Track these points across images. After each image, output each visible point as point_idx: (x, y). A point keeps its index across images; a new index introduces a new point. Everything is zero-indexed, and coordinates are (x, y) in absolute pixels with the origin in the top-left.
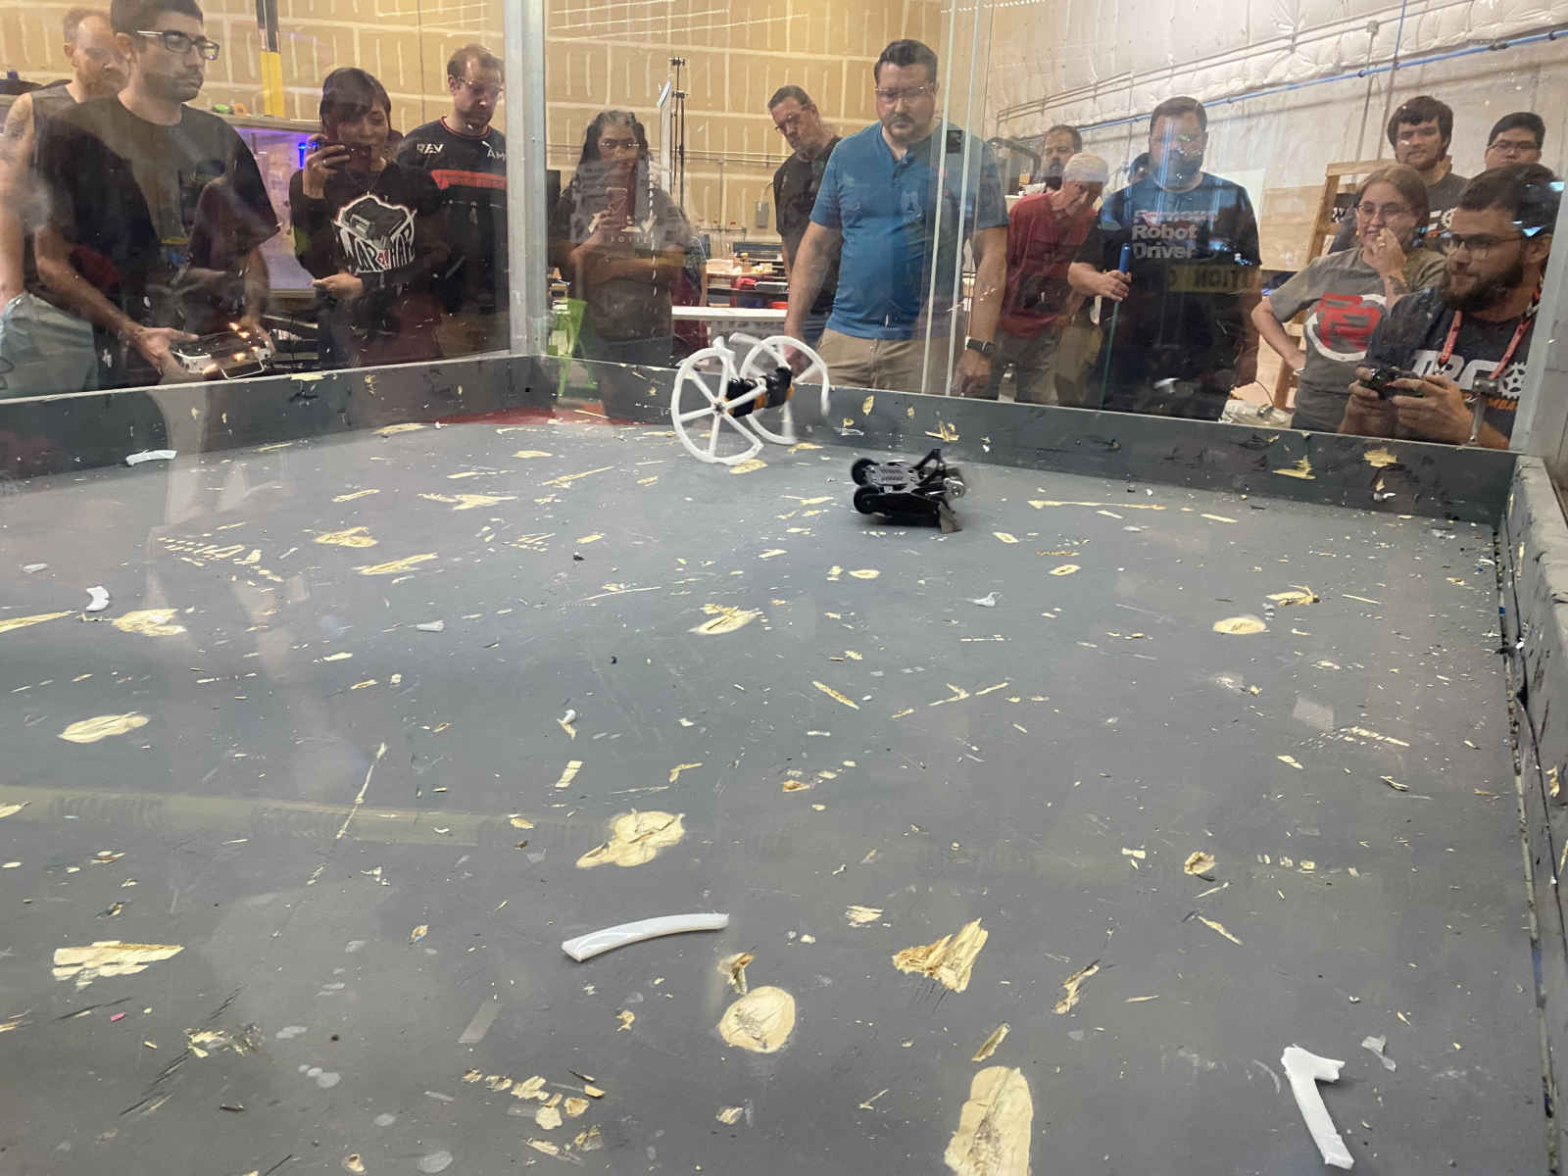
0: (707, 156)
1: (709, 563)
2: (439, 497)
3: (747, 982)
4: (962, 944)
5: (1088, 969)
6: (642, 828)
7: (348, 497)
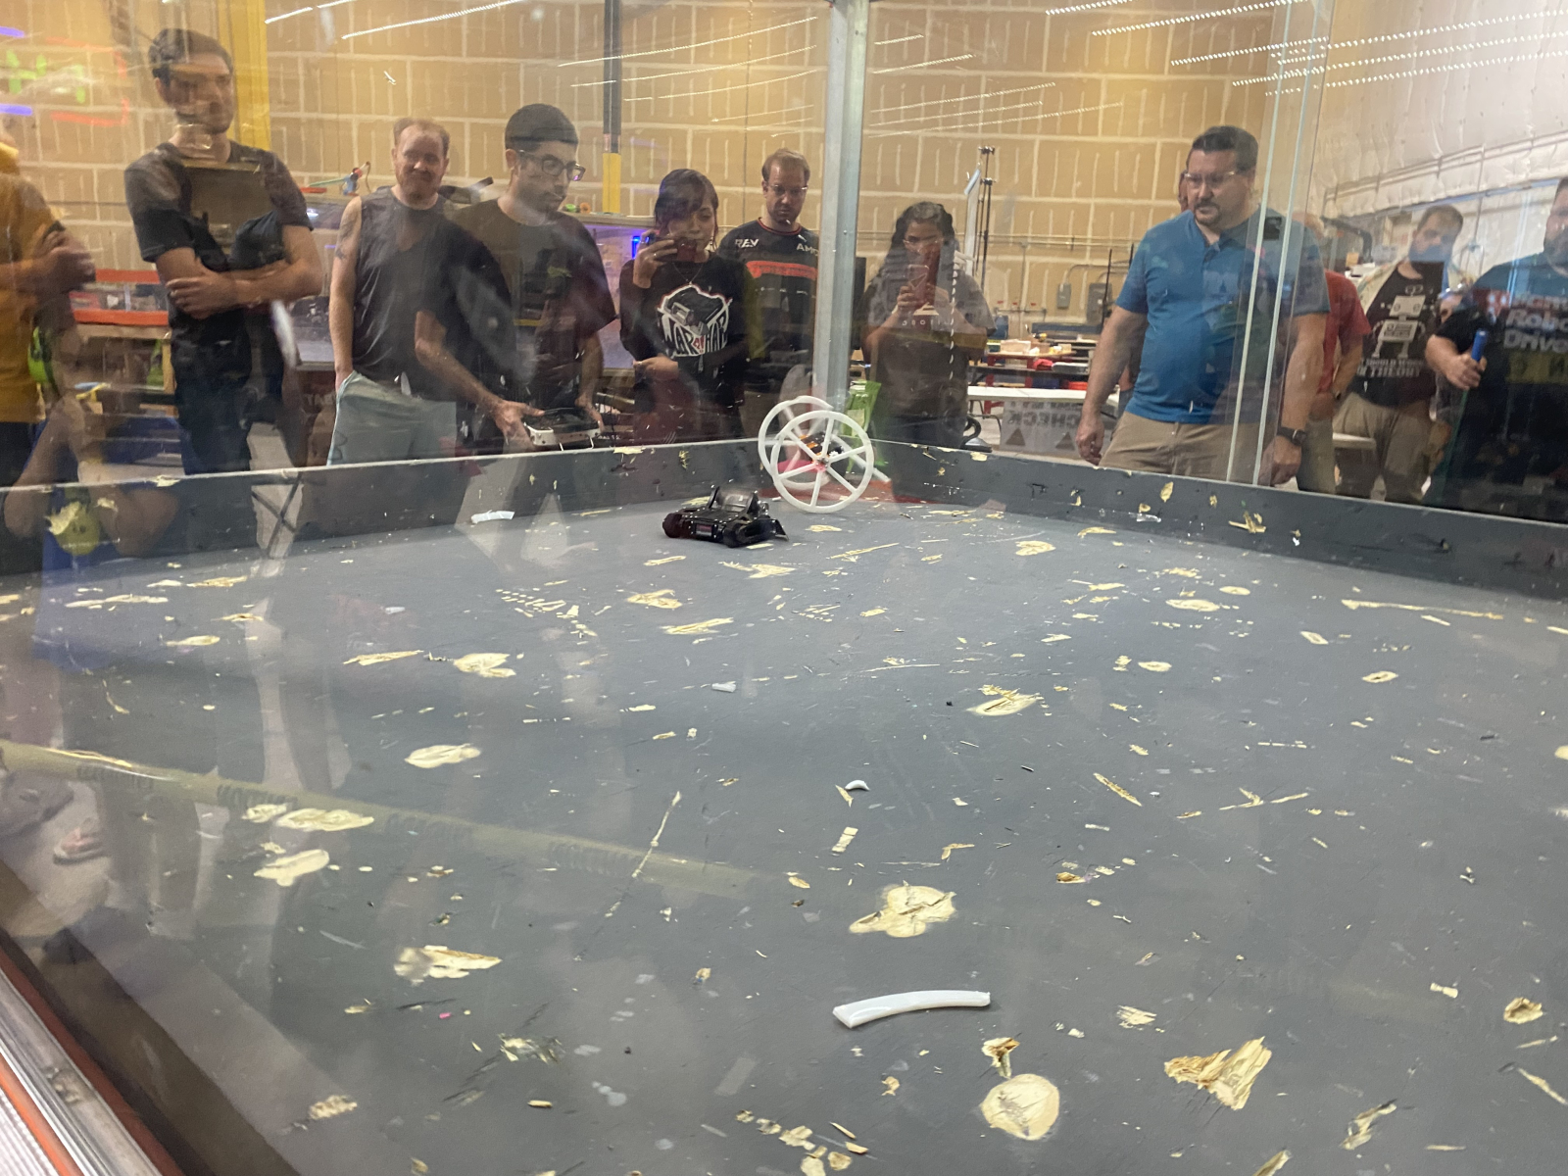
0: (1011, 240)
1: (990, 644)
2: (738, 566)
3: (1012, 1067)
4: (1242, 1062)
5: (1384, 1107)
6: (912, 902)
7: (659, 562)
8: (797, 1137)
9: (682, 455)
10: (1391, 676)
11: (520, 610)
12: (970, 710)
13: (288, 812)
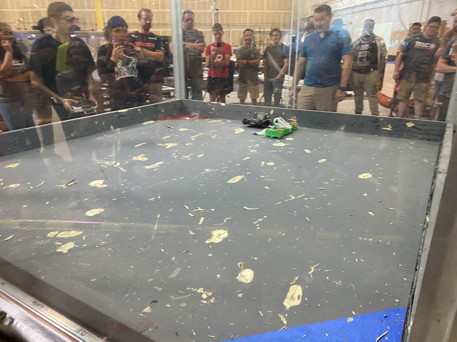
0: (225, 24)
1: (230, 162)
2: (162, 145)
3: (243, 268)
5: (317, 264)
6: (219, 234)
7: (138, 145)
8: (200, 290)
9: (139, 110)
10: (325, 160)
11: (103, 166)
12: (227, 182)
13: (58, 233)
